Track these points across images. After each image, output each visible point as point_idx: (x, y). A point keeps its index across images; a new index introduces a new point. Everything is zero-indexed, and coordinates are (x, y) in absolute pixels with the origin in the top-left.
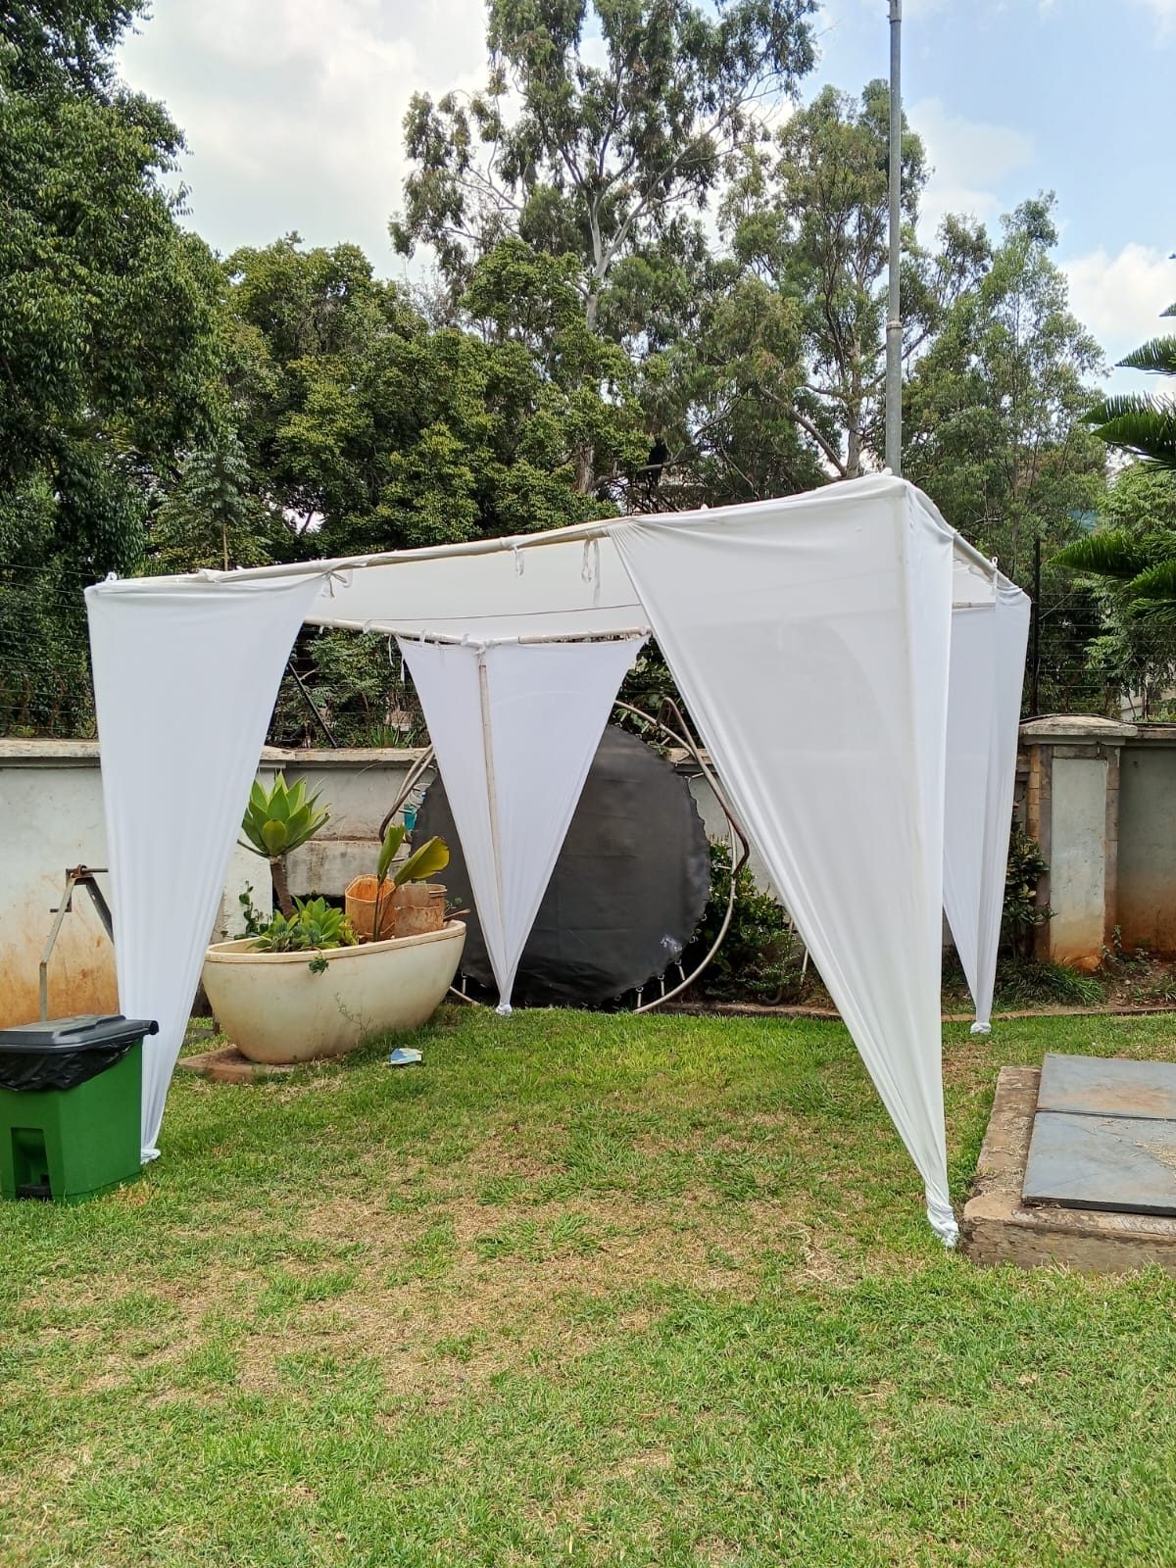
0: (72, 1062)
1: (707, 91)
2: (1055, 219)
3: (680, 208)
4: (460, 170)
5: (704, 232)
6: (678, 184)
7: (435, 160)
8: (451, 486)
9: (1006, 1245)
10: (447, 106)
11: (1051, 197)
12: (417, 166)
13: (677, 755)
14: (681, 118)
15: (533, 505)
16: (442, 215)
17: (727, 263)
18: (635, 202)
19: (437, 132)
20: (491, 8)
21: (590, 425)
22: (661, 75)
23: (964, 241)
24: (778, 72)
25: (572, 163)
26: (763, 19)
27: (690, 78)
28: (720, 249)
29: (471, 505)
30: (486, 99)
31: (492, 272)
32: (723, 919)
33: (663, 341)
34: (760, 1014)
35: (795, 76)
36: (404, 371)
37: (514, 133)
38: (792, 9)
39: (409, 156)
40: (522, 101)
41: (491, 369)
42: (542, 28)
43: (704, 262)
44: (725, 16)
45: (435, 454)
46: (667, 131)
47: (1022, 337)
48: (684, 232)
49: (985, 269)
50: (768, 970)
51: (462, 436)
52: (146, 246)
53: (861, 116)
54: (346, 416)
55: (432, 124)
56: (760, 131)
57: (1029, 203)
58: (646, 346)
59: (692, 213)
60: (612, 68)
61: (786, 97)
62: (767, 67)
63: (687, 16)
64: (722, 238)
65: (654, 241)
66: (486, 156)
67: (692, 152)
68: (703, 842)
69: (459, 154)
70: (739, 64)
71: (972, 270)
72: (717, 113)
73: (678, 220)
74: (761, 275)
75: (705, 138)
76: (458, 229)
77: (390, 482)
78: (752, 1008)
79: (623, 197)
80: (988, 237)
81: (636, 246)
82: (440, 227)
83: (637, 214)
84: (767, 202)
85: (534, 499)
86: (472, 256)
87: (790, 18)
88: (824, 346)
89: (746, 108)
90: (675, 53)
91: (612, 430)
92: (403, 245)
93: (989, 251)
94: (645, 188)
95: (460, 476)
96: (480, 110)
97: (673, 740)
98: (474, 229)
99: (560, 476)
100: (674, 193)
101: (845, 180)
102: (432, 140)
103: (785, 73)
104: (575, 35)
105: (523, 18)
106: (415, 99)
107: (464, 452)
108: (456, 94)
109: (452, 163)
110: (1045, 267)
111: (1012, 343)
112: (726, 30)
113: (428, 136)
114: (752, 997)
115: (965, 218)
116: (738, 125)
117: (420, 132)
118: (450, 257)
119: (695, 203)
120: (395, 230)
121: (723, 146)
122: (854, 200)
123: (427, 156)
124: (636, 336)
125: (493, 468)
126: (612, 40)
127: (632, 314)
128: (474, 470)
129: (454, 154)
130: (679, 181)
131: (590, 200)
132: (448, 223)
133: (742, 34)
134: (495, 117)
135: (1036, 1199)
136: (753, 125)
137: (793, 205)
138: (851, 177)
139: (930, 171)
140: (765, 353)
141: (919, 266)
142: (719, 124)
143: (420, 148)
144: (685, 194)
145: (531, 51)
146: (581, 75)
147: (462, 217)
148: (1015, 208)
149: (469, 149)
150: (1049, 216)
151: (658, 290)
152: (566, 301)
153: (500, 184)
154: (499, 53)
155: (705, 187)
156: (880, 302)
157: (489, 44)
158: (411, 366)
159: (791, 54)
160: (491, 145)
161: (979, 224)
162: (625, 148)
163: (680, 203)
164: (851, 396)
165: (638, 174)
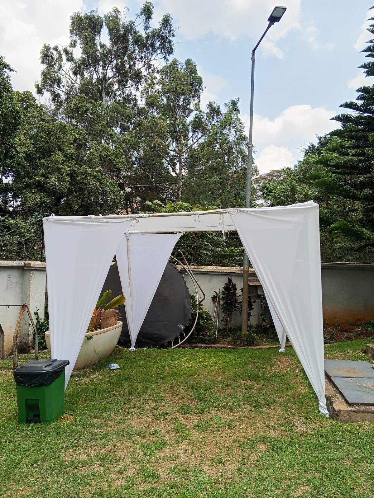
0: (50, 376)
1: (140, 56)
2: (239, 105)
3: (130, 90)
4: (59, 70)
5: (137, 98)
6: (130, 83)
7: (50, 65)
8: (61, 172)
9: (348, 417)
10: (56, 49)
11: (239, 99)
12: (44, 67)
13: (179, 267)
14: (132, 63)
15: (89, 180)
16: (53, 84)
17: (144, 108)
18: (116, 87)
19: (52, 57)
20: (72, 21)
21: (107, 156)
22: (126, 49)
23: (214, 109)
24: (162, 53)
25: (97, 72)
26: (159, 37)
27: (134, 51)
28: (142, 104)
29: (68, 178)
30: (68, 48)
31: (75, 105)
32: (196, 318)
33: (124, 130)
34: (206, 347)
35: (167, 55)
36: (47, 134)
37: (77, 61)
38: (167, 35)
39: (42, 63)
40: (81, 51)
41: (74, 135)
42: (90, 29)
43: (136, 107)
44: (147, 34)
45: (57, 161)
46: (128, 66)
47: (231, 139)
48: (131, 97)
49: (219, 118)
50: (209, 334)
51: (65, 156)
52: (5, 95)
53: (184, 69)
54: (26, 147)
55: (50, 54)
56: (156, 70)
57: (232, 100)
58: (119, 131)
59: (134, 92)
60: (111, 45)
61: (164, 61)
62: (159, 51)
63: (135, 32)
64: (141, 100)
65: (121, 99)
66: (68, 66)
67: (135, 73)
68: (189, 295)
69: (59, 65)
70: (151, 49)
71: (216, 118)
72: (143, 63)
73: (129, 93)
74: (154, 113)
75: (139, 70)
76: (59, 89)
77: (40, 169)
78: (203, 345)
79: (112, 84)
80: (221, 109)
81: (115, 100)
82: (53, 87)
83: (117, 90)
84: (156, 91)
85: (89, 178)
86: (63, 97)
87: (167, 37)
88: (172, 137)
89: (152, 63)
90: (130, 43)
91: (114, 158)
92: (40, 91)
93: (221, 113)
94: (119, 83)
95: (64, 169)
96: (66, 51)
97: (178, 263)
98: (64, 90)
99: (98, 171)
100: (128, 85)
101: (180, 88)
102: (50, 59)
103: (164, 54)
104: (99, 33)
105: (84, 26)
106: (45, 45)
107: (66, 161)
108: (58, 46)
109: (56, 67)
110: (238, 120)
111: (229, 141)
112: (147, 38)
113: (49, 58)
114: (204, 342)
115: (214, 103)
116: (149, 67)
117: (46, 56)
118: (56, 97)
119: (135, 89)
120: (37, 86)
121: (144, 73)
122: (183, 93)
123: (48, 63)
124: (116, 128)
125: (75, 167)
126: (111, 36)
127: (115, 121)
128: (69, 167)
129: (57, 65)
130: (131, 82)
131: (102, 85)
132: (56, 86)
133: (152, 40)
134: (71, 54)
135: (353, 403)
136: (154, 68)
137: (164, 92)
138: (182, 87)
139: (204, 88)
140: (157, 138)
141: (201, 115)
142: (144, 66)
143: (46, 61)
144: (132, 86)
145: (86, 36)
146: (101, 45)
147: (60, 85)
148: (228, 102)
149: (62, 63)
150: (238, 105)
151: (123, 115)
152: (99, 116)
153: (72, 75)
154: (74, 35)
155: (138, 85)
156: (189, 125)
157: (70, 31)
158: (49, 132)
159: (166, 48)
160: (70, 63)
161: (218, 105)
162: (114, 70)
163: (131, 89)
164: (180, 153)
165: (117, 78)
